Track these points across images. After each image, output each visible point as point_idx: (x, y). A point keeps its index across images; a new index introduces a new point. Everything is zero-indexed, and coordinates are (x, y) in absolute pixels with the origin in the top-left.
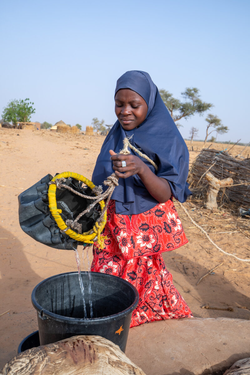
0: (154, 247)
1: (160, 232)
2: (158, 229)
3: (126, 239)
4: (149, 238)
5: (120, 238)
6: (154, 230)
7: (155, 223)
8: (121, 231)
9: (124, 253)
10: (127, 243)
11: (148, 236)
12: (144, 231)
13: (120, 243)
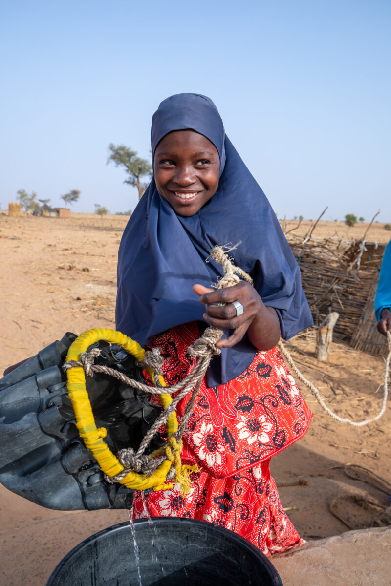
0: (274, 439)
1: (276, 406)
2: (270, 401)
3: (213, 436)
4: (259, 424)
5: (201, 436)
6: (264, 406)
7: (262, 391)
8: (202, 423)
9: (214, 465)
10: (216, 443)
11: (255, 419)
12: (246, 411)
13: (203, 447)
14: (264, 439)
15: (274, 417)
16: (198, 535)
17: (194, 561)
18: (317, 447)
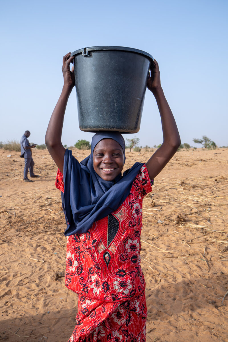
12: (121, 276)
14: (126, 292)
15: (134, 282)
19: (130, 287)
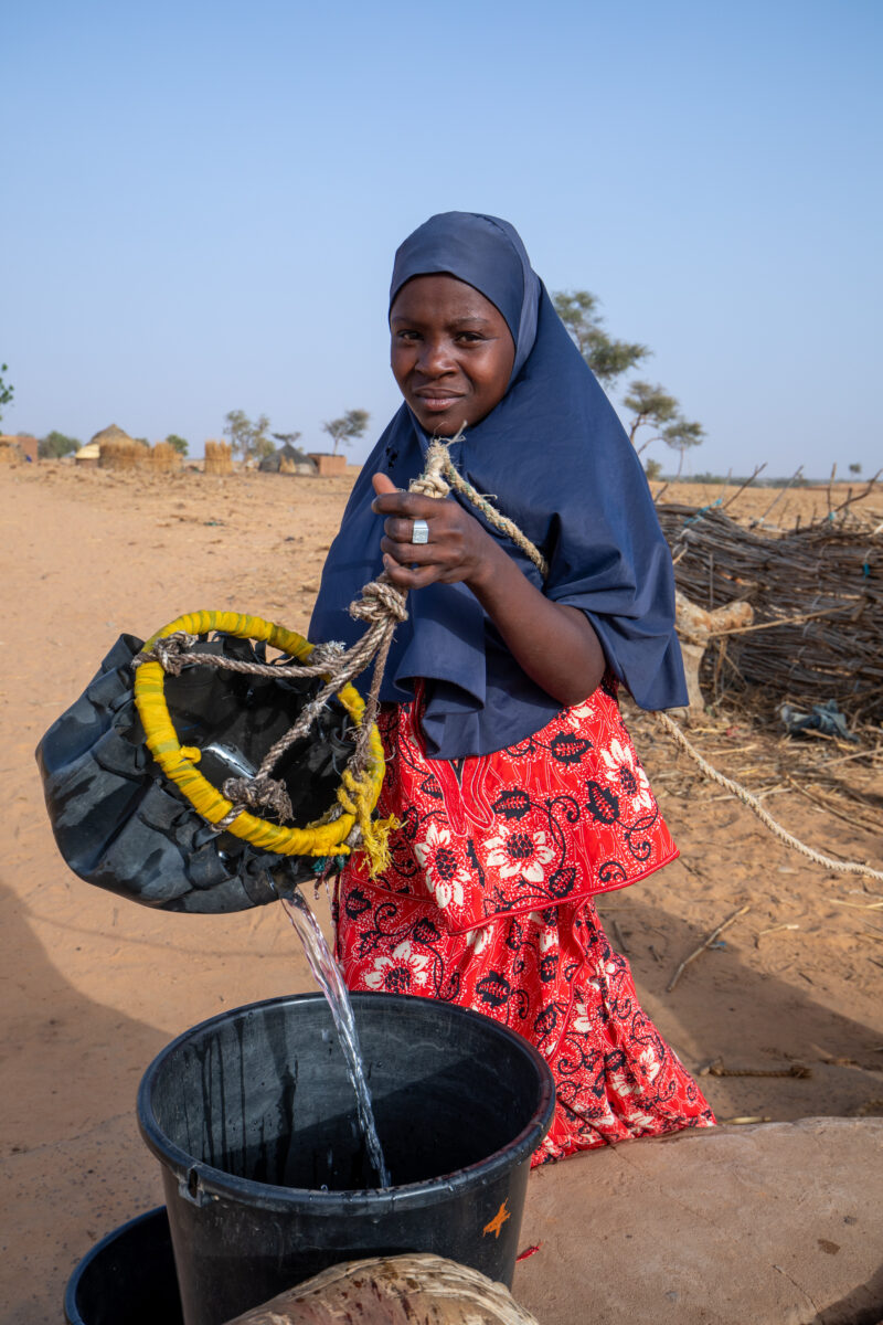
0: (552, 879)
1: (574, 821)
2: (564, 810)
3: (450, 852)
4: (531, 846)
5: (427, 849)
7: (555, 786)
8: (429, 824)
9: (449, 905)
10: (455, 866)
11: (526, 836)
12: (511, 817)
13: (431, 870)
14: (534, 874)
15: (563, 839)
16: (435, 1026)
17: (428, 1073)
18: (853, 1004)
19: (549, 855)
